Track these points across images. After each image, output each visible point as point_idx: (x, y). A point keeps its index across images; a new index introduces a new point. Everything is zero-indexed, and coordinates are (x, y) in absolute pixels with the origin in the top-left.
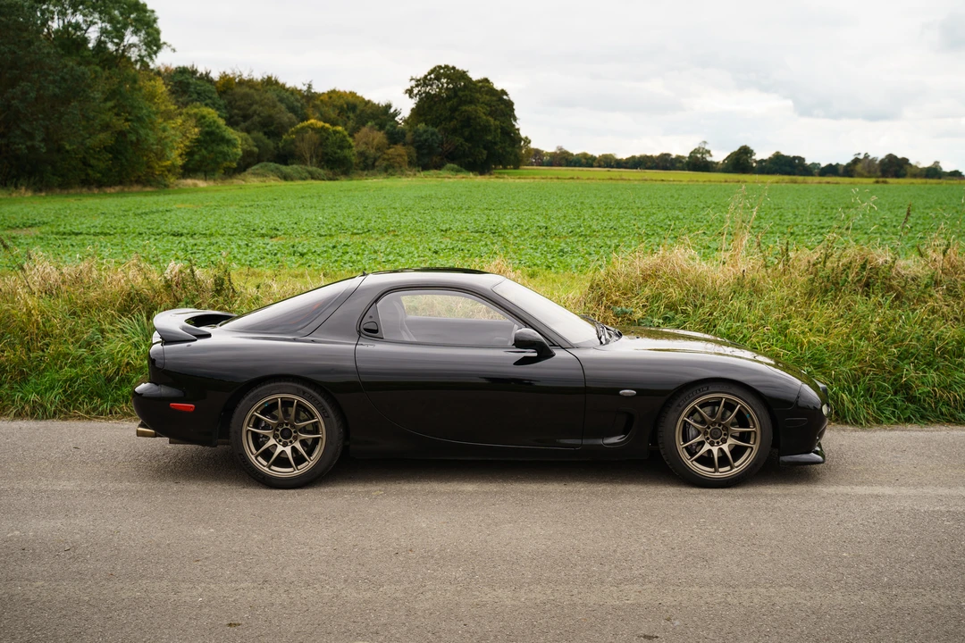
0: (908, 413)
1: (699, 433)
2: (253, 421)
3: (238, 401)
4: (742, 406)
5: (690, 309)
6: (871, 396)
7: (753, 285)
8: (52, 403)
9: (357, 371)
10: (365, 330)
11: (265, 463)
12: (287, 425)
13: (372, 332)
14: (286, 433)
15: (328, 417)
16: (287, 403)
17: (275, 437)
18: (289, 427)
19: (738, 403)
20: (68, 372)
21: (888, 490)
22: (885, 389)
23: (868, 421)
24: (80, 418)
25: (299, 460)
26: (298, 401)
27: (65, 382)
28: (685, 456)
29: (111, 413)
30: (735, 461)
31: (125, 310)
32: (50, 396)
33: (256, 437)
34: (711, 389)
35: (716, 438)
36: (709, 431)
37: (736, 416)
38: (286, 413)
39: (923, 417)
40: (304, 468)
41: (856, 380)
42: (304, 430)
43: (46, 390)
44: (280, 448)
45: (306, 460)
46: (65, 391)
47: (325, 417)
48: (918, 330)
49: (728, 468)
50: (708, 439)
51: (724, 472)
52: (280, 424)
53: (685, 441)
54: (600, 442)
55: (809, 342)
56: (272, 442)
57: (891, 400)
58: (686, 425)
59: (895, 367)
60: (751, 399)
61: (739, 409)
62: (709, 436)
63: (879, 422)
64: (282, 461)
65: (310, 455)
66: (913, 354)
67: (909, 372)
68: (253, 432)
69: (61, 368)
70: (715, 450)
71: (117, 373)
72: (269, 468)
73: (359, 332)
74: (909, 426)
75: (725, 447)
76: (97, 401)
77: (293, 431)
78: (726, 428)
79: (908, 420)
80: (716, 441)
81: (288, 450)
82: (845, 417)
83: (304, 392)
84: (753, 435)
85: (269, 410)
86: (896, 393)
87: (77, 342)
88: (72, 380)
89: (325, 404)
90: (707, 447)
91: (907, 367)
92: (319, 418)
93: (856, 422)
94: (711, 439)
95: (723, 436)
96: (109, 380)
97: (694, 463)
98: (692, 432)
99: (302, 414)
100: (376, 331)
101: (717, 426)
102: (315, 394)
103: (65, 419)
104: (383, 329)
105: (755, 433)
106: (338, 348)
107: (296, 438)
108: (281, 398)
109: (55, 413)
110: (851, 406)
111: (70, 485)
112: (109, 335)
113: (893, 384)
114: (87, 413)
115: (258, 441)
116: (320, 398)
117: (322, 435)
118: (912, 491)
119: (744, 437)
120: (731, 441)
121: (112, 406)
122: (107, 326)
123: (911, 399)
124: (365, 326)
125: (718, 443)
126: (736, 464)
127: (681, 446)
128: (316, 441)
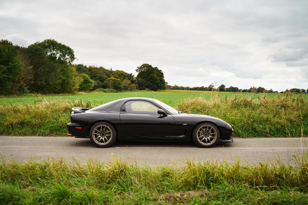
0: (255, 135)
1: (202, 134)
2: (95, 131)
5: (203, 111)
6: (246, 131)
7: (218, 106)
8: (47, 133)
9: (120, 120)
10: (122, 110)
11: (98, 142)
13: (124, 110)
14: (103, 135)
16: (103, 127)
17: (100, 135)
20: (51, 125)
21: (247, 148)
22: (250, 129)
23: (245, 137)
24: (54, 136)
25: (106, 141)
27: (50, 127)
28: (199, 140)
29: (61, 135)
31: (65, 111)
32: (47, 131)
33: (96, 135)
34: (205, 124)
35: (206, 136)
37: (211, 130)
38: (103, 130)
39: (259, 136)
40: (107, 143)
41: (242, 127)
42: (107, 134)
43: (46, 129)
44: (101, 138)
46: (50, 130)
47: (112, 130)
48: (258, 115)
49: (209, 143)
51: (208, 144)
52: (102, 132)
53: (199, 136)
54: (178, 137)
55: (231, 118)
57: (251, 132)
58: (199, 133)
59: (252, 124)
60: (214, 126)
63: (248, 137)
64: (102, 141)
65: (108, 140)
66: (256, 121)
67: (255, 125)
68: (95, 134)
69: (49, 124)
71: (62, 125)
72: (99, 143)
73: (121, 110)
74: (255, 138)
75: (209, 138)
76: (57, 132)
78: (209, 133)
79: (255, 137)
81: (103, 138)
82: (240, 136)
83: (107, 124)
84: (215, 135)
85: (99, 129)
86: (252, 130)
87: (53, 118)
88: (52, 127)
89: (112, 127)
90: (204, 138)
91: (255, 124)
92: (111, 131)
93: (243, 137)
96: (61, 127)
98: (201, 134)
99: (107, 130)
100: (125, 110)
102: (110, 125)
103: (50, 136)
106: (116, 114)
107: (105, 136)
109: (48, 135)
110: (241, 133)
111: (51, 147)
112: (61, 117)
113: (251, 128)
114: (55, 135)
115: (96, 136)
116: (111, 126)
117: (112, 135)
118: (253, 148)
119: (213, 135)
120: (210, 136)
121: (61, 133)
122: (60, 115)
123: (256, 132)
124: (122, 109)
126: (211, 142)
127: (198, 137)
128: (110, 136)
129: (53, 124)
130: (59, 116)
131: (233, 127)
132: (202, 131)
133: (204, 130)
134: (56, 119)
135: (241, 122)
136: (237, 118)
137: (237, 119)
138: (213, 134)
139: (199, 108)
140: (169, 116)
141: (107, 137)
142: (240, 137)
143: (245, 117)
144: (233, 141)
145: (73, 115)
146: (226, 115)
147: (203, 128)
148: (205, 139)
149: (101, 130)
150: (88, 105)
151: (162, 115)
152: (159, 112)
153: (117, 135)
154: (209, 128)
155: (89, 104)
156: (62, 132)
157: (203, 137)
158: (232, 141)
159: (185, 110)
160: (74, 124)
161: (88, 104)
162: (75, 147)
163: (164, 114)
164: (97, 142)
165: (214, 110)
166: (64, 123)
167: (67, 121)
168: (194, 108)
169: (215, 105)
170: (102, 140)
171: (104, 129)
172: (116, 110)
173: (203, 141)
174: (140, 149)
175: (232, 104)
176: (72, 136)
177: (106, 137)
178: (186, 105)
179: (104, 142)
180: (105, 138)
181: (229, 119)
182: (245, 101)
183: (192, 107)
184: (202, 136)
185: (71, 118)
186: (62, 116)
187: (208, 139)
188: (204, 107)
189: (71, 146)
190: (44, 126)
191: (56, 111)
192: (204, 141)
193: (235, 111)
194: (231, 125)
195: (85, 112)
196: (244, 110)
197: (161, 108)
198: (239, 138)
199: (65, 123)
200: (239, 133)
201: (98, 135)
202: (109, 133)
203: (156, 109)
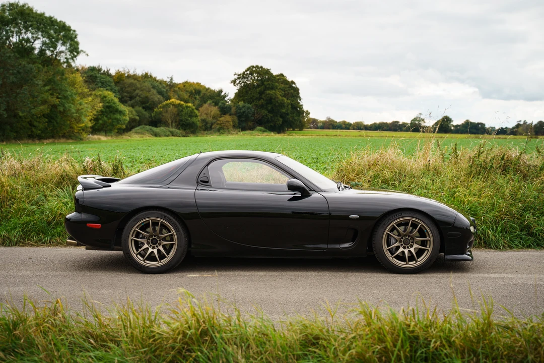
0: (529, 242)
1: (397, 241)
2: (135, 233)
3: (127, 222)
4: (422, 225)
5: (397, 183)
6: (506, 233)
7: (435, 170)
8: (15, 237)
9: (196, 205)
10: (201, 181)
11: (142, 259)
12: (155, 236)
13: (205, 182)
14: (154, 241)
15: (179, 231)
16: (155, 224)
17: (148, 243)
18: (156, 238)
19: (419, 223)
20: (25, 219)
21: (510, 276)
22: (515, 228)
23: (504, 247)
24: (32, 245)
26: (162, 222)
27: (23, 224)
28: (388, 255)
29: (50, 242)
30: (418, 258)
31: (59, 184)
32: (14, 233)
33: (136, 243)
34: (403, 215)
35: (407, 244)
36: (402, 240)
37: (418, 231)
38: (154, 230)
39: (538, 245)
40: (164, 261)
41: (497, 223)
42: (164, 239)
43: (12, 229)
44: (150, 250)
45: (166, 257)
46: (23, 230)
47: (177, 231)
49: (414, 262)
50: (402, 245)
51: (412, 264)
52: (151, 236)
53: (388, 246)
54: (338, 246)
55: (468, 201)
56: (146, 246)
57: (519, 235)
58: (389, 236)
59: (521, 216)
60: (427, 221)
61: (420, 227)
62: (402, 243)
63: (511, 248)
64: (152, 258)
65: (168, 254)
66: (532, 208)
67: (529, 217)
68: (135, 241)
69: (21, 216)
70: (406, 251)
71: (54, 219)
72: (144, 261)
73: (198, 182)
75: (412, 250)
76: (42, 235)
77: (158, 240)
78: (413, 238)
79: (529, 247)
80: (406, 246)
82: (490, 245)
83: (165, 217)
85: (144, 227)
86: (521, 231)
87: (30, 202)
88: (27, 223)
89: (178, 224)
90: (401, 249)
91: (528, 215)
92: (173, 232)
93: (497, 248)
94: (404, 245)
95: (411, 243)
96: (49, 223)
97: (394, 259)
98: (393, 241)
99: (164, 230)
100: (207, 182)
101: (407, 237)
102: (171, 218)
103: (23, 246)
104: (211, 180)
105: (430, 241)
106: (185, 192)
107: (160, 244)
108: (152, 220)
109: (16, 243)
110: (493, 238)
112: (50, 198)
113: (519, 226)
114: (36, 242)
115: (138, 245)
116: (174, 220)
117: (176, 242)
118: (525, 276)
119: (424, 243)
120: (415, 246)
121: (51, 239)
122: (48, 193)
123: (531, 234)
124: (201, 179)
125: (408, 247)
126: (419, 260)
127: (385, 248)
128: (172, 246)
129: (29, 215)
130: (45, 196)
131: (473, 223)
132: (397, 234)
133: (401, 229)
134: (37, 203)
135: (493, 209)
136: (482, 201)
137: (483, 203)
138: (422, 241)
139: (388, 174)
140: (315, 195)
141: (164, 246)
142: (491, 248)
143: (503, 197)
144: (472, 257)
145: (80, 195)
146: (455, 192)
147: (399, 225)
148: (403, 252)
149: (150, 229)
150: (117, 169)
151: (299, 194)
152: (291, 187)
153: (189, 243)
154: (414, 225)
155: (120, 166)
156: (53, 235)
157: (398, 248)
158: (470, 258)
159: (353, 180)
160: (84, 216)
161: (116, 166)
162: (87, 273)
163: (302, 191)
164: (140, 260)
165: (425, 180)
166: (58, 214)
167: (64, 208)
168: (377, 176)
169: (427, 167)
170: (152, 255)
171: (158, 228)
172: (186, 181)
173: (398, 257)
174: (244, 276)
175: (471, 167)
176: (78, 245)
177: (161, 248)
178: (357, 169)
179: (157, 261)
180: (159, 251)
181: (464, 203)
182: (503, 159)
183: (371, 173)
184: (397, 244)
185: (77, 200)
186: (52, 196)
187: (410, 251)
188: (400, 173)
189: (76, 270)
190: (8, 220)
191: (36, 183)
192: (401, 258)
193: (477, 184)
194: (469, 219)
195: (110, 186)
196: (500, 181)
197: (295, 177)
198: (486, 250)
199: (61, 214)
200: (489, 237)
201: (143, 244)
202: (168, 238)
203: (285, 180)
